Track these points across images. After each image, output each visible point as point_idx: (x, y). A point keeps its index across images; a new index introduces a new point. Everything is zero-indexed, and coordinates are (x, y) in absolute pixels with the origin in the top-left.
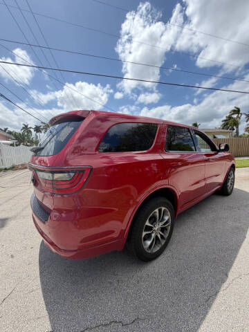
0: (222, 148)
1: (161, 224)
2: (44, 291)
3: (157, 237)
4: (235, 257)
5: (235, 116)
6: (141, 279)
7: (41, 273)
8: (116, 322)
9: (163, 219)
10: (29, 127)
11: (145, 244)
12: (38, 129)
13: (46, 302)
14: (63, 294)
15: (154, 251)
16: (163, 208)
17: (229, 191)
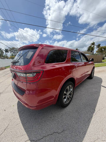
0: (91, 60)
1: (69, 92)
2: (23, 124)
3: (68, 97)
4: (97, 103)
5: (92, 46)
6: (63, 114)
7: (20, 116)
8: (55, 133)
9: (70, 90)
10: (2, 49)
11: (64, 101)
12: (7, 51)
13: (24, 128)
14: (31, 124)
15: (67, 103)
16: (70, 86)
17: (92, 77)
